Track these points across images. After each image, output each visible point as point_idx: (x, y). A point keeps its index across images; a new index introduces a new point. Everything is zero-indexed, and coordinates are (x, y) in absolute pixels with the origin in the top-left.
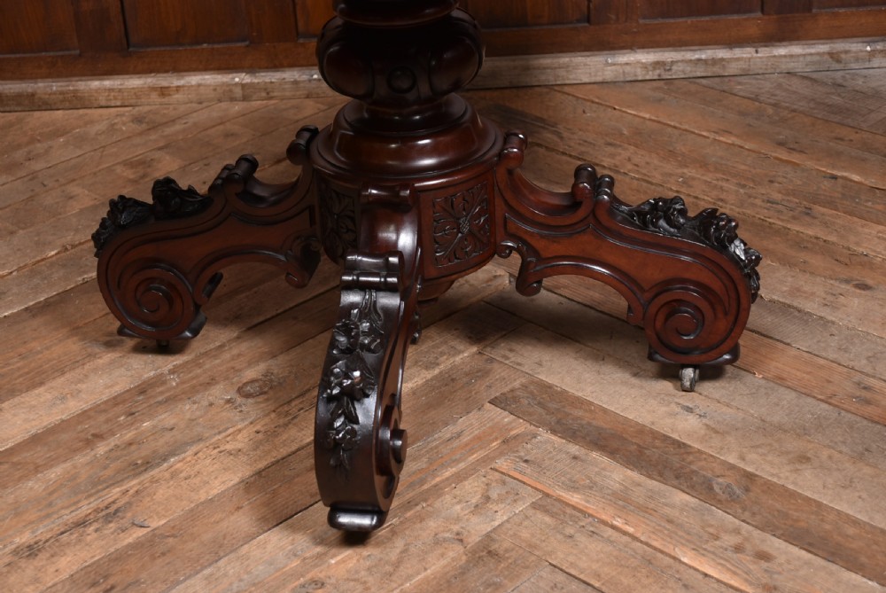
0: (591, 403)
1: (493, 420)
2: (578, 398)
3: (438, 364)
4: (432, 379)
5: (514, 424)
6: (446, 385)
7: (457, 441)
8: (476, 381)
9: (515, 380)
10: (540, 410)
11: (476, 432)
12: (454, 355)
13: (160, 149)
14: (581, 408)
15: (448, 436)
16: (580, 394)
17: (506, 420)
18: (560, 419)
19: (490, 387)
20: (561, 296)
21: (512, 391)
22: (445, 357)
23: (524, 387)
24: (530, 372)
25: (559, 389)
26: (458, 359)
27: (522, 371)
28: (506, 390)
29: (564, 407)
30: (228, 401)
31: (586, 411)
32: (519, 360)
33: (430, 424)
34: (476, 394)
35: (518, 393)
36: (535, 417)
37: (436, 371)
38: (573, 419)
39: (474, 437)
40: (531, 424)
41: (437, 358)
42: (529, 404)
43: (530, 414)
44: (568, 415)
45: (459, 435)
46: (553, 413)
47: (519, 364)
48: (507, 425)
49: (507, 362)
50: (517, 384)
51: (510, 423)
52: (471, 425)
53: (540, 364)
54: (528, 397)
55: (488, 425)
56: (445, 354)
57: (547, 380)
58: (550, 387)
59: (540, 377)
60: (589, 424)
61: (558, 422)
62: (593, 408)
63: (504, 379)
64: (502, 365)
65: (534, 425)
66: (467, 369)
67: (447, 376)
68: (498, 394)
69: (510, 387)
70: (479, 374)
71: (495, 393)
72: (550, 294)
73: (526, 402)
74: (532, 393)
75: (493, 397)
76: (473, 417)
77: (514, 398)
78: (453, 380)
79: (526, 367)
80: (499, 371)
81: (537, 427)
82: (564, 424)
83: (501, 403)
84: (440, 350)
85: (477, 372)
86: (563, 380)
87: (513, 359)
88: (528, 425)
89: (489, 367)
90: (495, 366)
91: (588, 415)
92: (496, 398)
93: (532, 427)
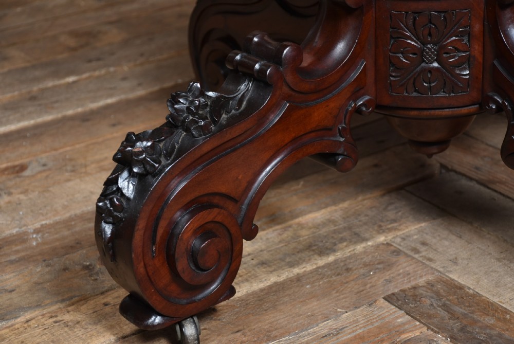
0: (506, 311)
1: (383, 318)
2: (492, 304)
3: (334, 251)
4: (323, 267)
5: (407, 326)
6: (338, 274)
7: (335, 338)
8: (375, 273)
9: (421, 277)
10: (443, 313)
11: (361, 331)
12: (356, 243)
13: (111, 23)
14: (493, 315)
15: (325, 331)
16: (496, 300)
17: (399, 320)
18: (466, 326)
19: (390, 282)
20: (496, 191)
21: (414, 288)
22: (345, 244)
23: (430, 285)
24: (441, 270)
25: (471, 292)
26: (360, 248)
27: (432, 268)
28: (407, 286)
29: (473, 312)
30: (87, 268)
31: (499, 319)
32: (431, 256)
33: (308, 316)
34: (370, 288)
35: (421, 291)
36: (435, 320)
37: (331, 258)
38: (481, 328)
39: (355, 336)
40: (429, 328)
41: (335, 244)
42: (432, 305)
43: (430, 317)
44: (475, 322)
45: (339, 331)
46: (458, 318)
47: (430, 260)
48: (400, 326)
49: (416, 256)
50: (422, 281)
51: (404, 324)
52: (356, 321)
53: (455, 261)
54: (432, 298)
55: (376, 325)
56: (345, 240)
57: (460, 281)
58: (461, 288)
59: (451, 276)
60: (500, 336)
61: (463, 329)
62: (508, 317)
63: (409, 274)
64: (410, 259)
65: (432, 330)
66: (367, 259)
67: (342, 264)
68: (396, 291)
69: (413, 283)
70: (381, 266)
71: (393, 289)
72: (482, 189)
73: (428, 302)
74: (438, 294)
75: (390, 293)
76: (360, 314)
77: (415, 296)
78: (348, 270)
79: (438, 263)
80: (405, 265)
81: (435, 332)
82: (468, 332)
83: (398, 300)
84: (341, 235)
85: (379, 264)
86: (478, 282)
87: (424, 254)
88: (425, 329)
89: (394, 259)
90: (402, 259)
91: (500, 324)
92: (393, 294)
93: (430, 332)
